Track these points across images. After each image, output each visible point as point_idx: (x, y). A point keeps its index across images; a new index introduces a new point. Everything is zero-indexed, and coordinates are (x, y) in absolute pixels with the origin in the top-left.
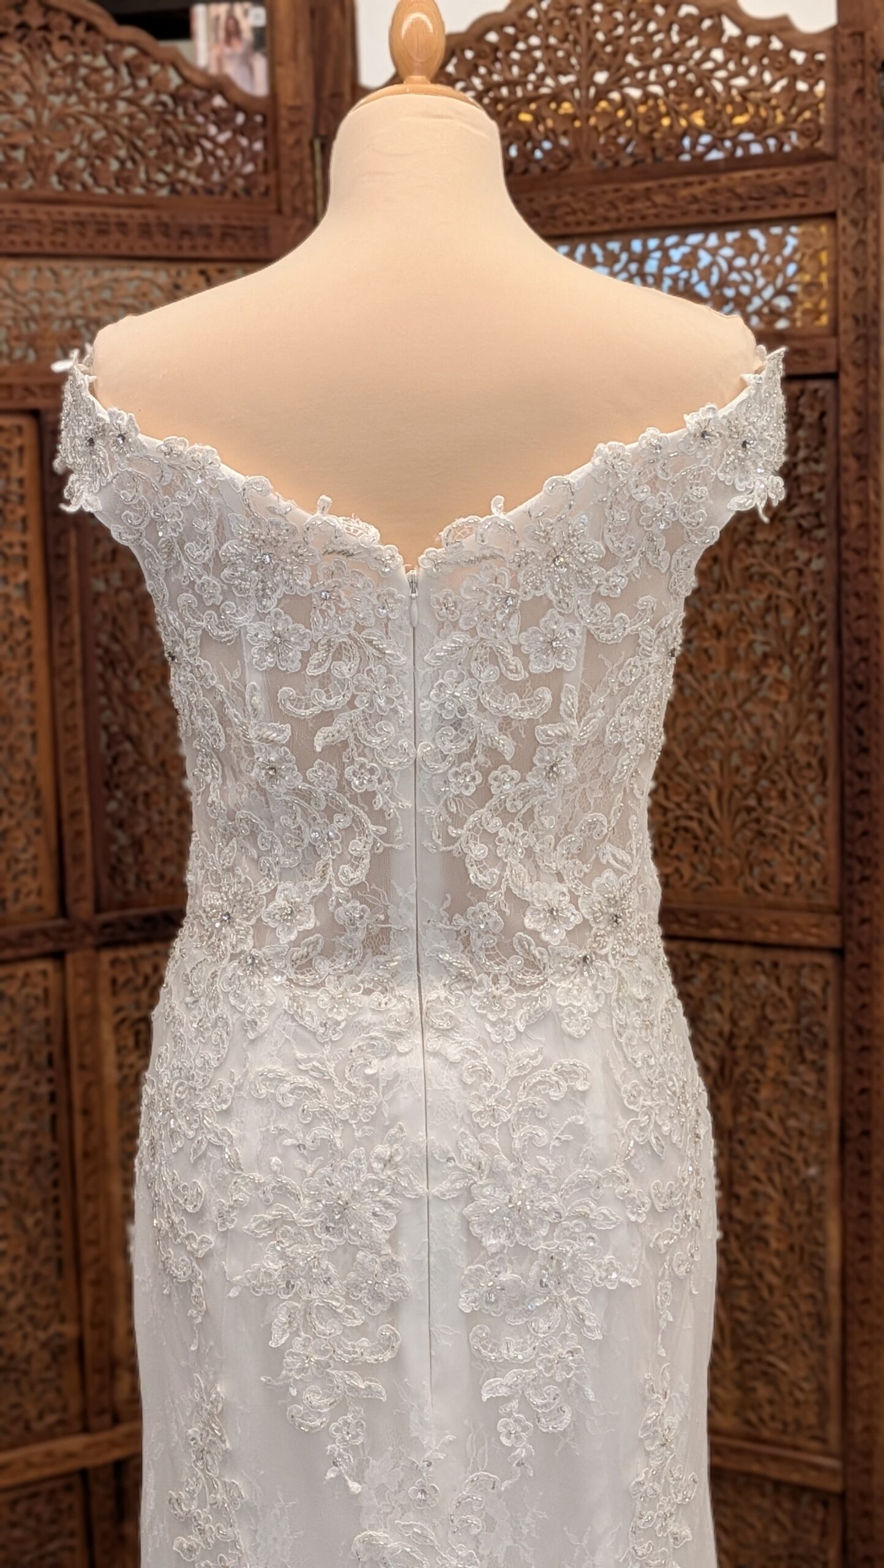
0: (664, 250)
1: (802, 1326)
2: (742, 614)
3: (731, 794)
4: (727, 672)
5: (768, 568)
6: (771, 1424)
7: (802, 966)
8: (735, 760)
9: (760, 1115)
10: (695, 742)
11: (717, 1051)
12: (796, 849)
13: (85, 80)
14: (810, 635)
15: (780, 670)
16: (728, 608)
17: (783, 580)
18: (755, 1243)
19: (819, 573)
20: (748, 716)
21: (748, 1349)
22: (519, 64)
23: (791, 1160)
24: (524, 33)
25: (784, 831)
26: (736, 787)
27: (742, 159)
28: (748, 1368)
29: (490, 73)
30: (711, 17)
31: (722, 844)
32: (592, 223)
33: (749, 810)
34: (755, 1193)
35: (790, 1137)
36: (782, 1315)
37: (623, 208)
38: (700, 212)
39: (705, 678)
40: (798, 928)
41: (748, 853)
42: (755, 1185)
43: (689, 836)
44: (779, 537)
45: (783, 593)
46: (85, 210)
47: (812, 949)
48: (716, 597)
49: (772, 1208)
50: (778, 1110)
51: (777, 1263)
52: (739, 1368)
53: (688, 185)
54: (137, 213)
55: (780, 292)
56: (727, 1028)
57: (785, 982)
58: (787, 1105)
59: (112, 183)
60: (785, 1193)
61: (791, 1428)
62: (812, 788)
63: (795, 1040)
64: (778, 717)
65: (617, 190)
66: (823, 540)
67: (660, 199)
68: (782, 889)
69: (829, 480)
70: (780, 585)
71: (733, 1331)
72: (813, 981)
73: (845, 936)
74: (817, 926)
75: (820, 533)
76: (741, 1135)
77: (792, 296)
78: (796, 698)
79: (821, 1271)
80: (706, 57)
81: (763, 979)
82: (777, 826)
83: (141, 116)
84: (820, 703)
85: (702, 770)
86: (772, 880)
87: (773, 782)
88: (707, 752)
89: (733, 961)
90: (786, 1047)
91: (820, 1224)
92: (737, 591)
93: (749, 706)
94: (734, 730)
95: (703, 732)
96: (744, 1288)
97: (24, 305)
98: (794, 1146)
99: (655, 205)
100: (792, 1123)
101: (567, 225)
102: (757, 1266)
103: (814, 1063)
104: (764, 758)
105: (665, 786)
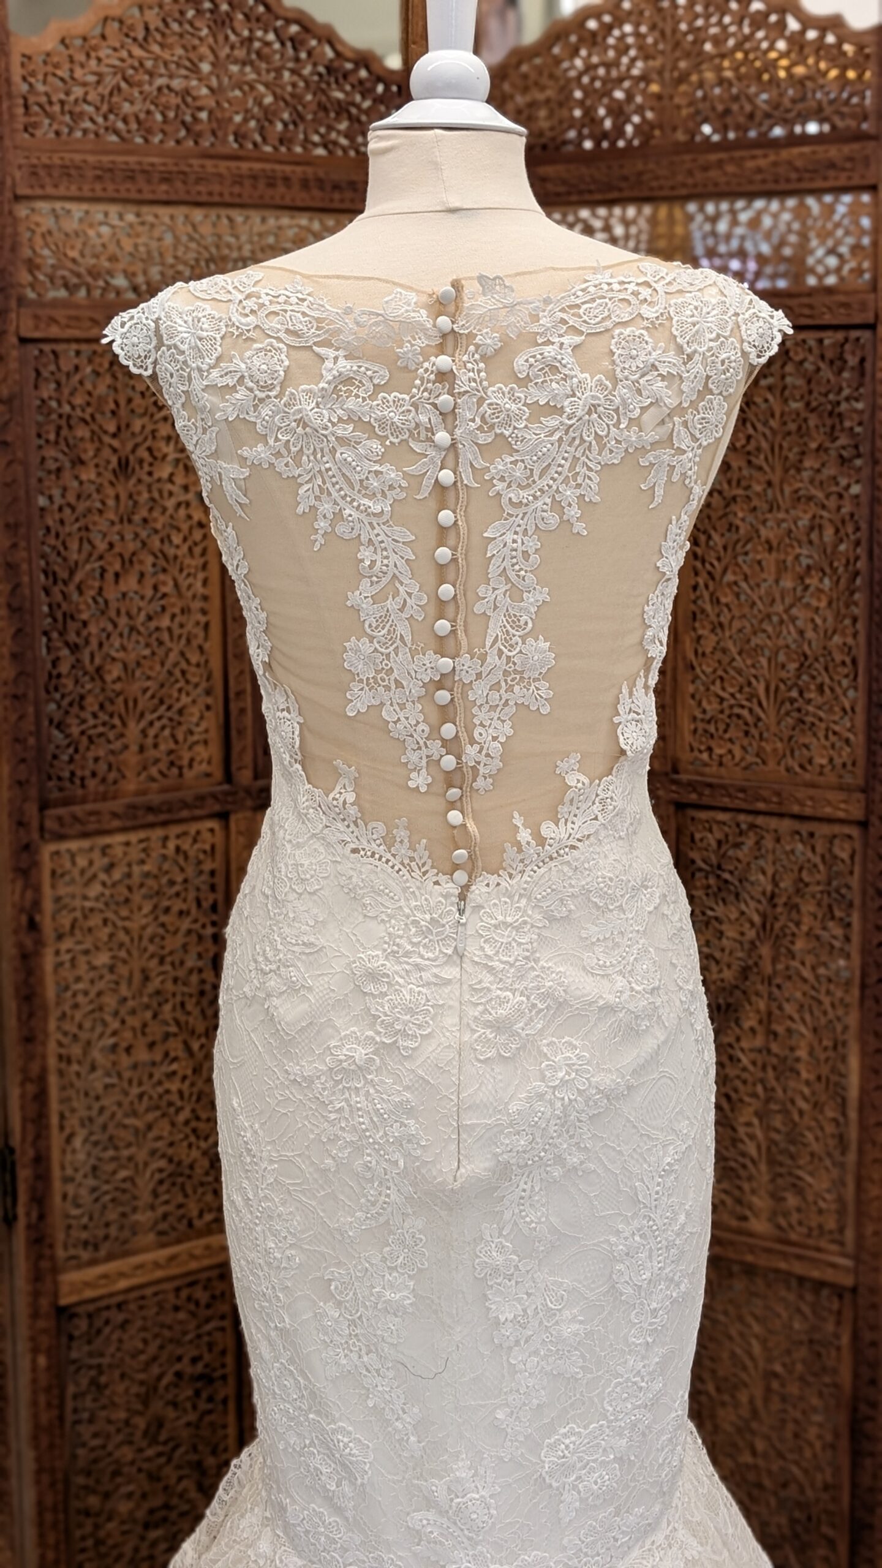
0: (733, 213)
1: (826, 1145)
2: (790, 531)
3: (777, 689)
4: (777, 581)
5: (814, 492)
6: (798, 1229)
7: (835, 836)
8: (782, 658)
9: (795, 964)
10: (748, 641)
11: (761, 908)
12: (830, 734)
13: (259, 53)
14: (847, 550)
15: (821, 580)
16: (779, 525)
17: (826, 502)
18: (788, 1074)
19: (857, 496)
20: (794, 620)
21: (781, 1165)
22: (615, 47)
23: (820, 1002)
24: (619, 22)
25: (821, 720)
26: (782, 680)
28: (779, 1181)
29: (590, 55)
30: (776, 12)
31: (768, 730)
32: (673, 188)
33: (792, 701)
34: (789, 1031)
35: (820, 983)
36: (810, 1136)
37: (699, 176)
38: (764, 181)
39: (758, 585)
40: (829, 803)
41: (791, 738)
42: (789, 1023)
43: (741, 722)
44: (823, 465)
45: (825, 514)
46: (256, 166)
47: (842, 821)
48: (769, 516)
49: (803, 1044)
50: (810, 960)
51: (806, 1091)
52: (773, 1180)
53: (753, 157)
54: (299, 169)
55: (832, 251)
56: (769, 888)
57: (819, 849)
58: (817, 956)
59: (277, 143)
60: (815, 1030)
61: (815, 1233)
62: (845, 683)
63: (826, 900)
64: (818, 621)
65: (694, 161)
66: (860, 469)
67: (730, 169)
68: (818, 769)
69: (866, 417)
70: (824, 507)
71: (769, 1149)
72: (843, 849)
73: (868, 811)
74: (845, 802)
75: (858, 462)
76: (778, 980)
77: (840, 256)
78: (834, 605)
79: (844, 1099)
80: (771, 48)
81: (800, 847)
82: (815, 715)
83: (302, 84)
84: (856, 611)
85: (753, 666)
86: (810, 761)
87: (813, 678)
88: (758, 650)
89: (776, 831)
90: (819, 904)
91: (844, 1059)
92: (787, 511)
93: (794, 611)
94: (780, 632)
95: (755, 633)
96: (779, 1112)
97: (206, 248)
98: (823, 990)
99: (725, 174)
100: (822, 971)
101: (652, 189)
102: (790, 1093)
103: (841, 919)
104: (806, 657)
105: (722, 678)
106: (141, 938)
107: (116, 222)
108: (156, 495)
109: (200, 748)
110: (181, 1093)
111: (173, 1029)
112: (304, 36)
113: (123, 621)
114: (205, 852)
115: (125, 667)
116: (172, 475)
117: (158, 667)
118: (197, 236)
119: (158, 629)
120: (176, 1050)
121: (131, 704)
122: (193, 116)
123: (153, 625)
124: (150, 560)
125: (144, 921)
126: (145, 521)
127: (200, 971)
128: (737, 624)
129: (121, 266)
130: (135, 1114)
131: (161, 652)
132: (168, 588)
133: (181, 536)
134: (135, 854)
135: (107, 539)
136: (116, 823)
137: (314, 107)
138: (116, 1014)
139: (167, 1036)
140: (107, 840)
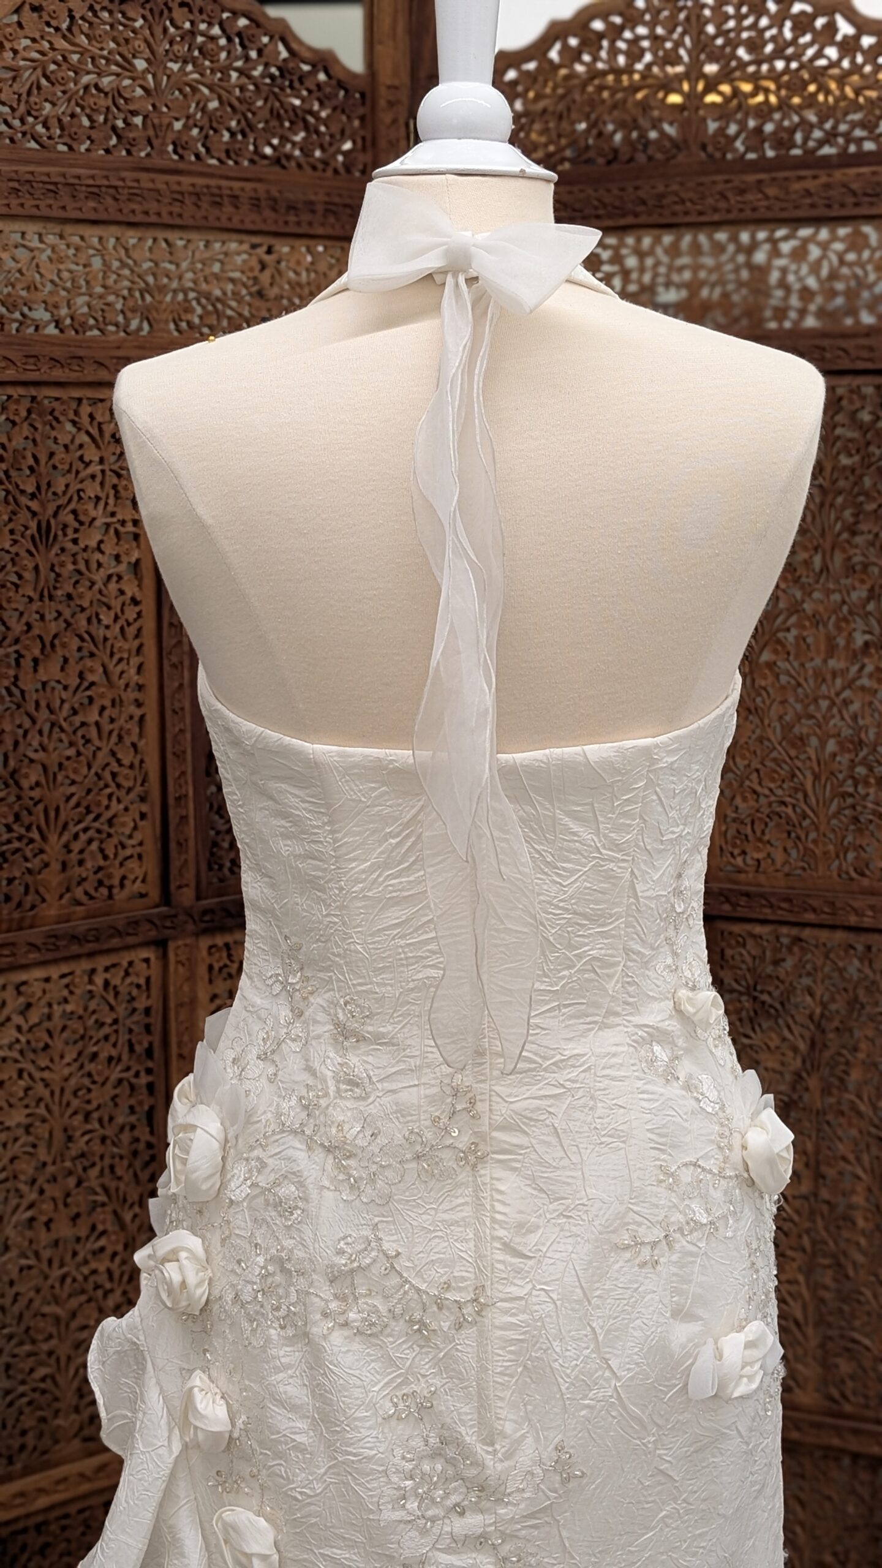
0: (774, 242)
4: (826, 660)
5: (872, 558)
6: (853, 1400)
8: (831, 747)
9: (850, 1096)
10: (792, 728)
11: (807, 1034)
13: (202, 50)
18: (840, 1223)
20: (846, 703)
21: (831, 1326)
22: (626, 53)
27: (854, 155)
28: (830, 1345)
30: (824, 15)
33: (845, 796)
34: (842, 1174)
35: (879, 1118)
36: (866, 1293)
37: (733, 199)
38: (812, 206)
42: (841, 1164)
46: (200, 181)
49: (859, 1188)
50: (867, 1092)
51: (862, 1242)
52: (821, 1346)
53: (800, 178)
54: (249, 186)
56: (817, 1011)
58: (877, 1088)
59: (223, 156)
61: (874, 1403)
64: (878, 705)
65: (727, 182)
67: (771, 191)
71: (816, 1308)
76: (828, 1116)
80: (819, 54)
81: (855, 962)
82: (874, 812)
83: (251, 87)
85: (797, 757)
86: (867, 865)
87: (871, 769)
88: (801, 738)
89: (824, 945)
90: (878, 1030)
92: (838, 581)
93: (848, 694)
94: (831, 717)
95: (799, 719)
97: (139, 275)
99: (766, 198)
101: (674, 214)
102: (842, 1245)
104: (861, 745)
106: (62, 1090)
107: (35, 243)
108: (82, 567)
109: (132, 864)
110: (109, 1272)
111: (102, 1198)
112: (255, 31)
113: (43, 715)
114: (138, 986)
115: (45, 768)
116: (101, 542)
117: (85, 770)
118: (130, 262)
119: (83, 724)
120: (104, 1222)
121: (52, 814)
122: (125, 121)
123: (77, 720)
124: (75, 643)
125: (66, 1071)
126: (69, 597)
127: (133, 1127)
129: (40, 296)
130: (56, 1301)
131: (88, 751)
132: (97, 676)
133: (112, 614)
134: (56, 991)
135: (24, 620)
136: (34, 956)
137: (266, 114)
138: (34, 1181)
139: (95, 1205)
140: (23, 976)
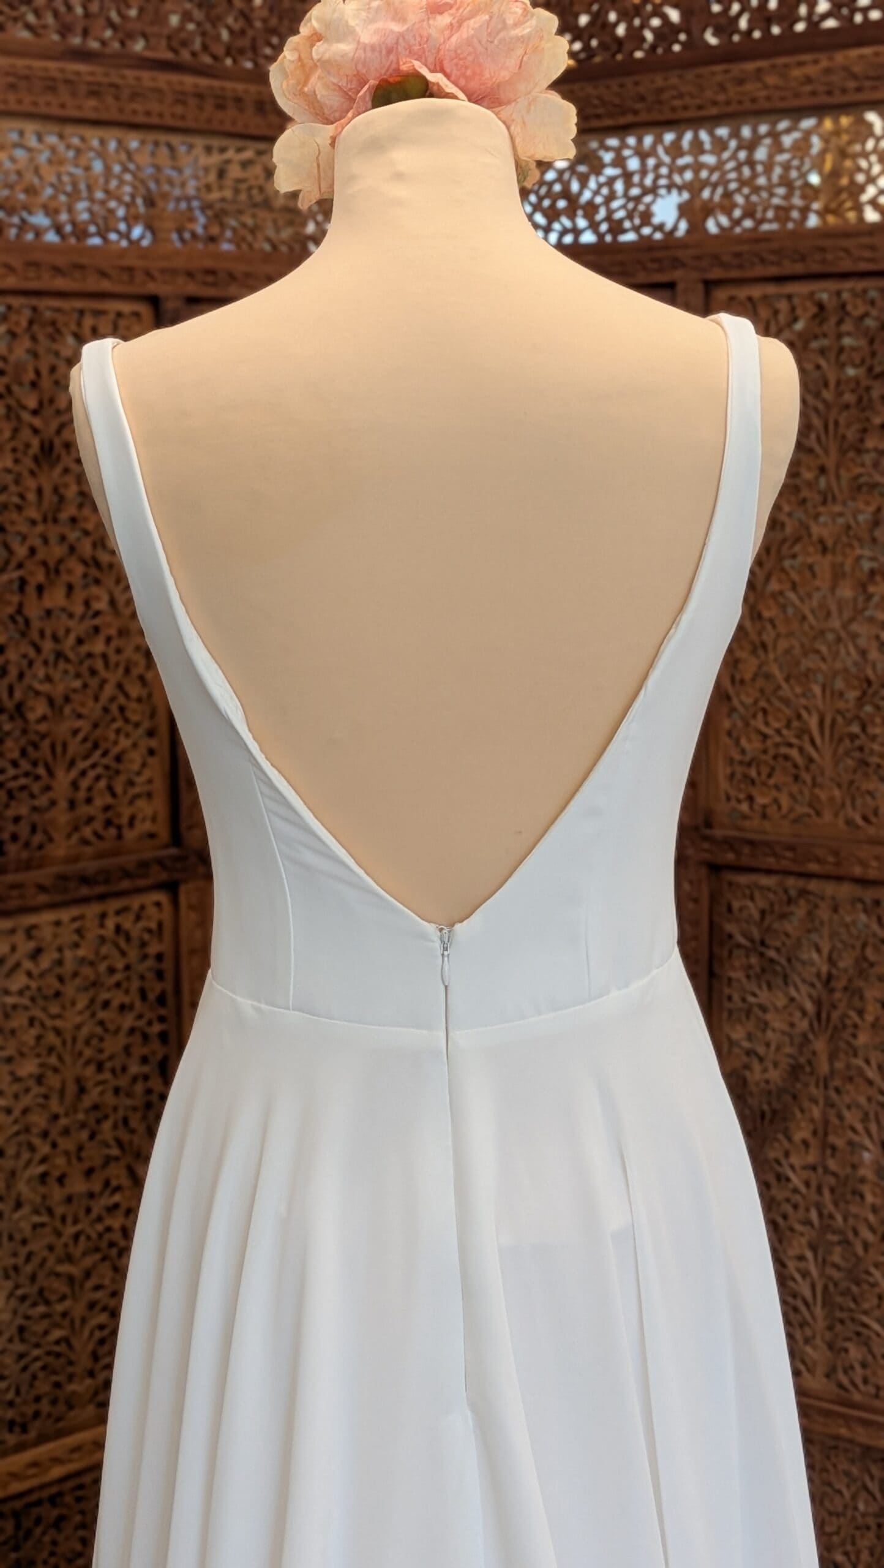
2: (849, 527)
3: (834, 722)
4: (833, 589)
5: (878, 478)
6: (864, 1388)
9: (857, 1062)
11: (814, 993)
16: (835, 521)
26: (839, 712)
31: (822, 774)
32: (700, 107)
33: (853, 737)
34: (851, 1143)
36: (877, 1274)
37: (733, 91)
38: (814, 93)
39: (809, 596)
41: (851, 782)
42: (850, 1134)
43: (789, 764)
48: (821, 509)
50: (876, 1057)
52: (830, 1328)
53: (801, 64)
67: (771, 80)
71: (825, 1288)
76: (837, 1082)
81: (863, 918)
82: (881, 755)
87: (878, 708)
88: (808, 674)
89: (833, 898)
93: (854, 627)
95: (805, 654)
96: (839, 1243)
99: (766, 87)
101: (673, 109)
105: (765, 711)
114: (150, 931)
115: (51, 700)
123: (83, 650)
125: (78, 1019)
128: (783, 644)
131: (94, 683)
134: (67, 935)
136: (42, 898)
138: (46, 1135)
139: (109, 1159)
